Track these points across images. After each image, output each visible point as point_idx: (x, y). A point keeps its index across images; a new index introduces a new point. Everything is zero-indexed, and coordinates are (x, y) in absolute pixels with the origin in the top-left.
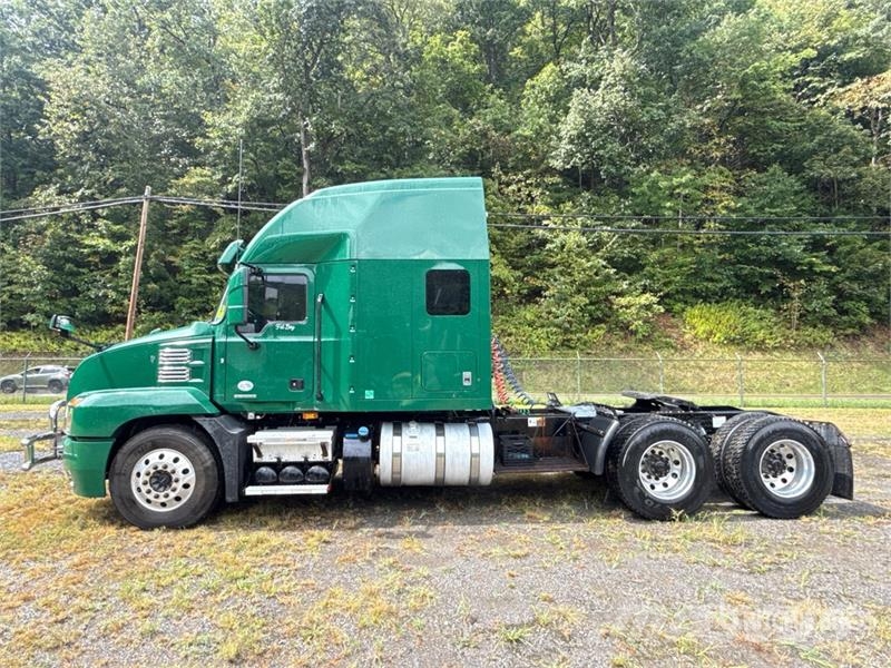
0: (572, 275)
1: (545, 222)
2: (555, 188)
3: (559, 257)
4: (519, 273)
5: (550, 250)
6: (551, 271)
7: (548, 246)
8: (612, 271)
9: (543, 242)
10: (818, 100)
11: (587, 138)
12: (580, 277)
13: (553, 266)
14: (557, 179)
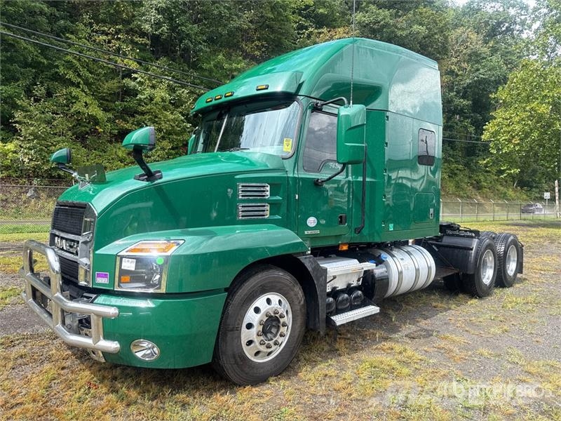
0: (160, 124)
1: (134, 75)
2: (143, 47)
3: (148, 107)
4: (110, 115)
5: (140, 100)
6: (140, 117)
7: (139, 96)
8: (189, 125)
9: (134, 93)
10: (303, 33)
11: (172, 13)
12: (165, 126)
13: (143, 113)
14: (145, 40)
